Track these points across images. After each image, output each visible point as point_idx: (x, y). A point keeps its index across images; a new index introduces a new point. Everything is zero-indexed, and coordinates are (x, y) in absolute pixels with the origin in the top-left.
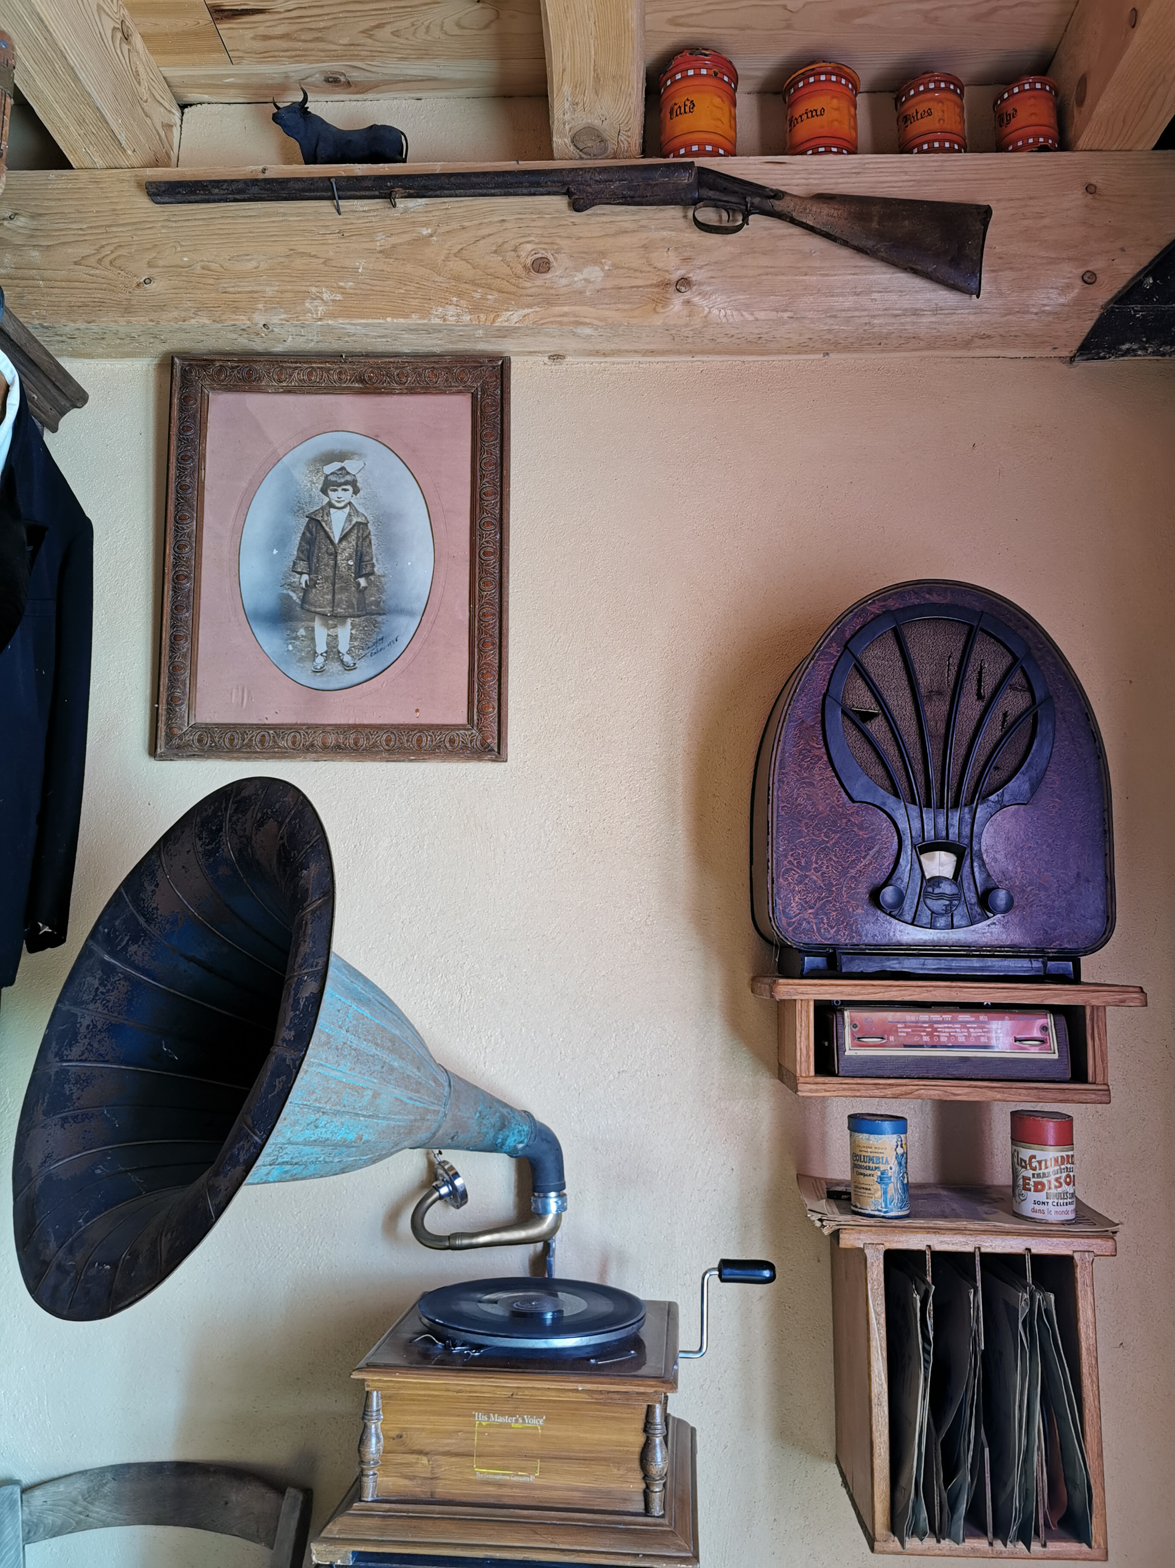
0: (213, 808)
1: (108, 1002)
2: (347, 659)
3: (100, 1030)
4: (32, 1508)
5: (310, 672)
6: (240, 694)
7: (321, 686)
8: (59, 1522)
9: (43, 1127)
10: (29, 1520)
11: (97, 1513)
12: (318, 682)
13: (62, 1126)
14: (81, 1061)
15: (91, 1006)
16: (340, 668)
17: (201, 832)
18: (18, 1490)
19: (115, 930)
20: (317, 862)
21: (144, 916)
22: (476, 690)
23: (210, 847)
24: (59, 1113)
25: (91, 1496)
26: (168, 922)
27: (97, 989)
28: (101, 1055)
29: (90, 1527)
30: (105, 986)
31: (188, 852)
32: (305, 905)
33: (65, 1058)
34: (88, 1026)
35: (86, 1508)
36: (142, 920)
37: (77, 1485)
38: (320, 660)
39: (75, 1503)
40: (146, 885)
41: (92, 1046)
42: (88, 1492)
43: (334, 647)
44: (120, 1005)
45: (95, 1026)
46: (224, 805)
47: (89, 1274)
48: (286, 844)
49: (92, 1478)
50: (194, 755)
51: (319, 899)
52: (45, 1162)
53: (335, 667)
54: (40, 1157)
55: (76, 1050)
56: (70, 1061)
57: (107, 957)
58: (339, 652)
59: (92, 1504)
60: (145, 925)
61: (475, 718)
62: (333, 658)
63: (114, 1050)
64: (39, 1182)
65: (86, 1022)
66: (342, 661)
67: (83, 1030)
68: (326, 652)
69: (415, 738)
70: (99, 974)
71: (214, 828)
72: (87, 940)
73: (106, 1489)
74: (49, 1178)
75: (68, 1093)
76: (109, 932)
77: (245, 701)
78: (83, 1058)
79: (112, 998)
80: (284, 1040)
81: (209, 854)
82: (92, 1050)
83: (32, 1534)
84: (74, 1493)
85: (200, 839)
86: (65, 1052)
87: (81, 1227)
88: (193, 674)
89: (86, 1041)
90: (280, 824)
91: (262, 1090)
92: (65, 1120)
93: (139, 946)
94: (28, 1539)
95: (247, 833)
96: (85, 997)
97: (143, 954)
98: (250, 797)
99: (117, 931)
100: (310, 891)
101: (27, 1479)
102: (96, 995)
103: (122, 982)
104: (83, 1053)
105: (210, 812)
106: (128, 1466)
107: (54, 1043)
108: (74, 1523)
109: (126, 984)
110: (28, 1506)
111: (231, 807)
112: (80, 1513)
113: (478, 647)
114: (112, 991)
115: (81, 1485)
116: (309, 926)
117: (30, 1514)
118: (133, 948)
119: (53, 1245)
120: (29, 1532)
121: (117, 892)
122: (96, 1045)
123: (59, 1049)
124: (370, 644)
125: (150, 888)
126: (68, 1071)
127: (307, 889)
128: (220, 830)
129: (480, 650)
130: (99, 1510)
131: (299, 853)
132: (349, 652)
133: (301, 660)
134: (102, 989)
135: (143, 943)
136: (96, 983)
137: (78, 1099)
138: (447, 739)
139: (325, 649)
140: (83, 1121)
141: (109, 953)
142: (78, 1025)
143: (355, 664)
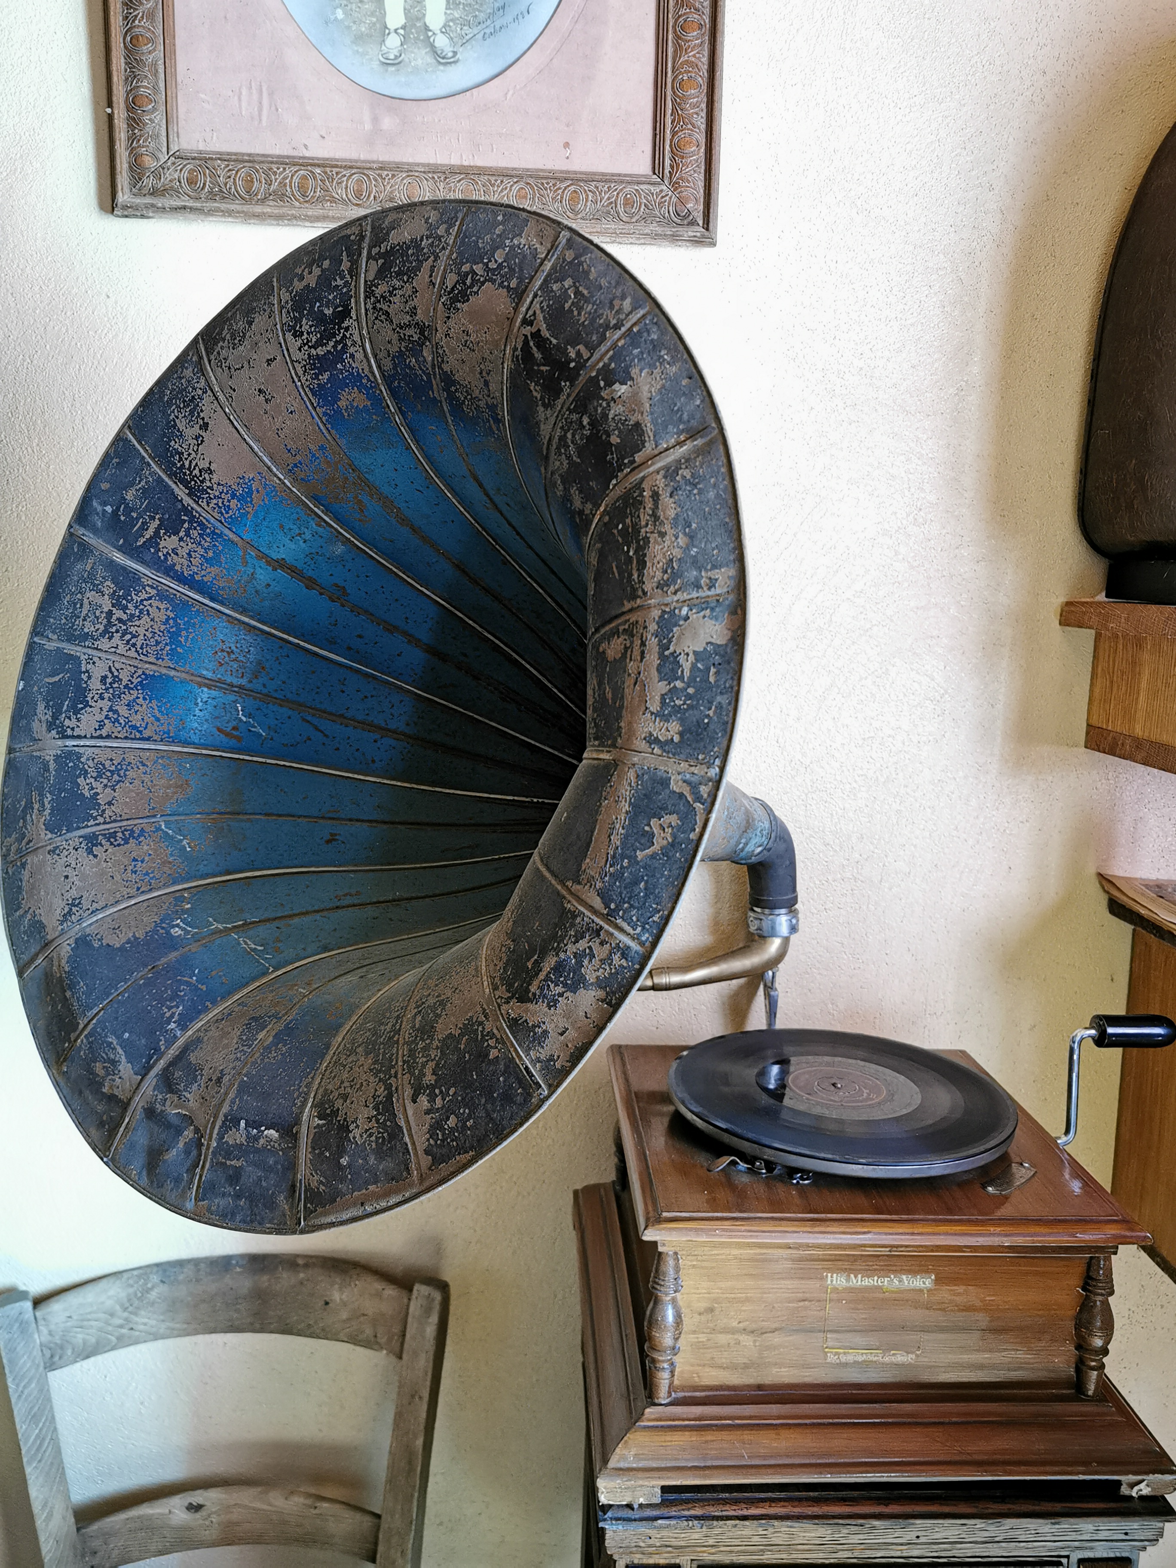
0: (317, 271)
1: (134, 636)
2: (441, 42)
3: (126, 686)
4: (52, 1327)
5: (375, 64)
6: (255, 96)
7: (397, 93)
8: (93, 1340)
9: (52, 852)
10: (50, 1342)
11: (145, 1324)
12: (390, 84)
13: (90, 851)
14: (100, 737)
15: (104, 643)
16: (430, 59)
17: (298, 320)
18: (28, 1305)
19: (129, 510)
20: (652, 366)
21: (186, 484)
22: (669, 112)
23: (321, 351)
24: (78, 828)
25: (133, 1305)
26: (234, 496)
27: (110, 614)
28: (134, 727)
29: (137, 1342)
30: (124, 608)
31: (269, 362)
32: (638, 457)
33: (69, 732)
34: (104, 678)
35: (126, 1319)
36: (181, 492)
37: (111, 1293)
38: (393, 42)
39: (112, 1315)
40: (181, 424)
41: (116, 712)
42: (129, 1300)
43: (418, 19)
44: (158, 643)
45: (117, 679)
46: (345, 265)
47: (229, 1139)
48: (546, 333)
49: (131, 1282)
50: (184, 208)
51: (680, 444)
52: (70, 913)
53: (420, 57)
54: (59, 906)
55: (88, 721)
56: (79, 737)
57: (119, 557)
58: (427, 28)
59: (136, 1314)
60: (187, 501)
61: (667, 162)
62: (417, 39)
63: (158, 720)
64: (66, 950)
65: (99, 670)
66: (432, 46)
67: (95, 685)
68: (404, 27)
69: (567, 195)
70: (109, 586)
71: (328, 312)
72: (70, 526)
73: (153, 1295)
74: (83, 942)
75: (87, 794)
76: (115, 513)
77: (265, 112)
78: (104, 732)
79: (141, 631)
80: (652, 740)
81: (318, 365)
82: (117, 720)
83: (56, 1358)
84: (109, 1303)
85: (297, 334)
86: (67, 723)
87: (176, 1038)
88: (169, 54)
89: (105, 704)
90: (518, 295)
91: (616, 840)
92: (92, 841)
93: (181, 539)
94: (51, 1366)
95: (419, 317)
96: (89, 628)
97: (189, 555)
98: (416, 244)
99: (132, 510)
100: (649, 428)
101: (37, 1288)
102: (109, 624)
103: (155, 604)
104: (101, 726)
105: (311, 280)
106: (180, 1264)
107: (41, 707)
108: (113, 1339)
109: (162, 606)
110: (47, 1325)
111: (368, 270)
112: (121, 1326)
113: (675, 32)
114: (139, 618)
115: (114, 1292)
116: (665, 499)
117: (50, 1333)
118: (169, 543)
119: (126, 1069)
120: (52, 1356)
121: (119, 439)
122: (123, 711)
123: (55, 717)
124: (482, 16)
125: (191, 432)
126: (79, 756)
127: (637, 425)
128: (345, 313)
129: (677, 37)
130: (145, 1320)
131: (592, 349)
132: (445, 29)
133: (359, 38)
134: (118, 614)
135: (188, 534)
136: (106, 604)
137: (110, 803)
138: (621, 201)
139: (402, 21)
140: (127, 842)
141: (120, 549)
142: (84, 677)
143: (455, 53)
